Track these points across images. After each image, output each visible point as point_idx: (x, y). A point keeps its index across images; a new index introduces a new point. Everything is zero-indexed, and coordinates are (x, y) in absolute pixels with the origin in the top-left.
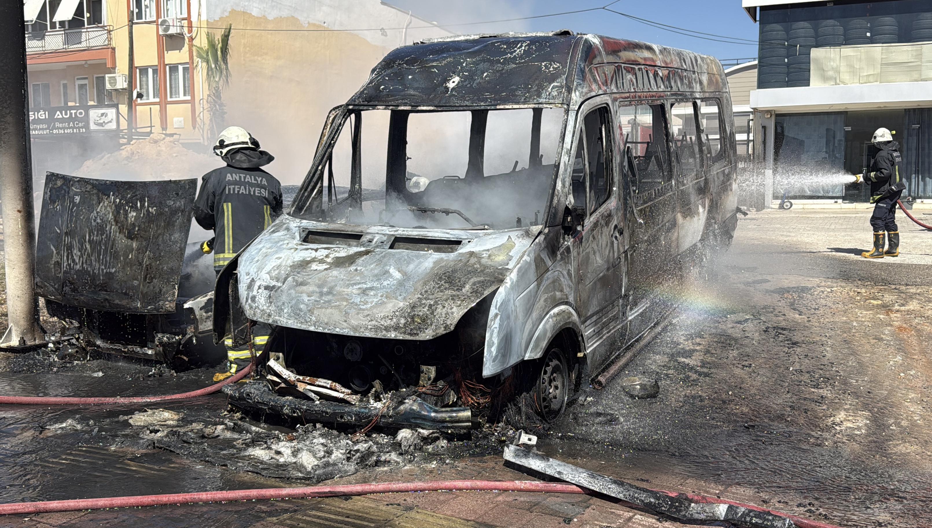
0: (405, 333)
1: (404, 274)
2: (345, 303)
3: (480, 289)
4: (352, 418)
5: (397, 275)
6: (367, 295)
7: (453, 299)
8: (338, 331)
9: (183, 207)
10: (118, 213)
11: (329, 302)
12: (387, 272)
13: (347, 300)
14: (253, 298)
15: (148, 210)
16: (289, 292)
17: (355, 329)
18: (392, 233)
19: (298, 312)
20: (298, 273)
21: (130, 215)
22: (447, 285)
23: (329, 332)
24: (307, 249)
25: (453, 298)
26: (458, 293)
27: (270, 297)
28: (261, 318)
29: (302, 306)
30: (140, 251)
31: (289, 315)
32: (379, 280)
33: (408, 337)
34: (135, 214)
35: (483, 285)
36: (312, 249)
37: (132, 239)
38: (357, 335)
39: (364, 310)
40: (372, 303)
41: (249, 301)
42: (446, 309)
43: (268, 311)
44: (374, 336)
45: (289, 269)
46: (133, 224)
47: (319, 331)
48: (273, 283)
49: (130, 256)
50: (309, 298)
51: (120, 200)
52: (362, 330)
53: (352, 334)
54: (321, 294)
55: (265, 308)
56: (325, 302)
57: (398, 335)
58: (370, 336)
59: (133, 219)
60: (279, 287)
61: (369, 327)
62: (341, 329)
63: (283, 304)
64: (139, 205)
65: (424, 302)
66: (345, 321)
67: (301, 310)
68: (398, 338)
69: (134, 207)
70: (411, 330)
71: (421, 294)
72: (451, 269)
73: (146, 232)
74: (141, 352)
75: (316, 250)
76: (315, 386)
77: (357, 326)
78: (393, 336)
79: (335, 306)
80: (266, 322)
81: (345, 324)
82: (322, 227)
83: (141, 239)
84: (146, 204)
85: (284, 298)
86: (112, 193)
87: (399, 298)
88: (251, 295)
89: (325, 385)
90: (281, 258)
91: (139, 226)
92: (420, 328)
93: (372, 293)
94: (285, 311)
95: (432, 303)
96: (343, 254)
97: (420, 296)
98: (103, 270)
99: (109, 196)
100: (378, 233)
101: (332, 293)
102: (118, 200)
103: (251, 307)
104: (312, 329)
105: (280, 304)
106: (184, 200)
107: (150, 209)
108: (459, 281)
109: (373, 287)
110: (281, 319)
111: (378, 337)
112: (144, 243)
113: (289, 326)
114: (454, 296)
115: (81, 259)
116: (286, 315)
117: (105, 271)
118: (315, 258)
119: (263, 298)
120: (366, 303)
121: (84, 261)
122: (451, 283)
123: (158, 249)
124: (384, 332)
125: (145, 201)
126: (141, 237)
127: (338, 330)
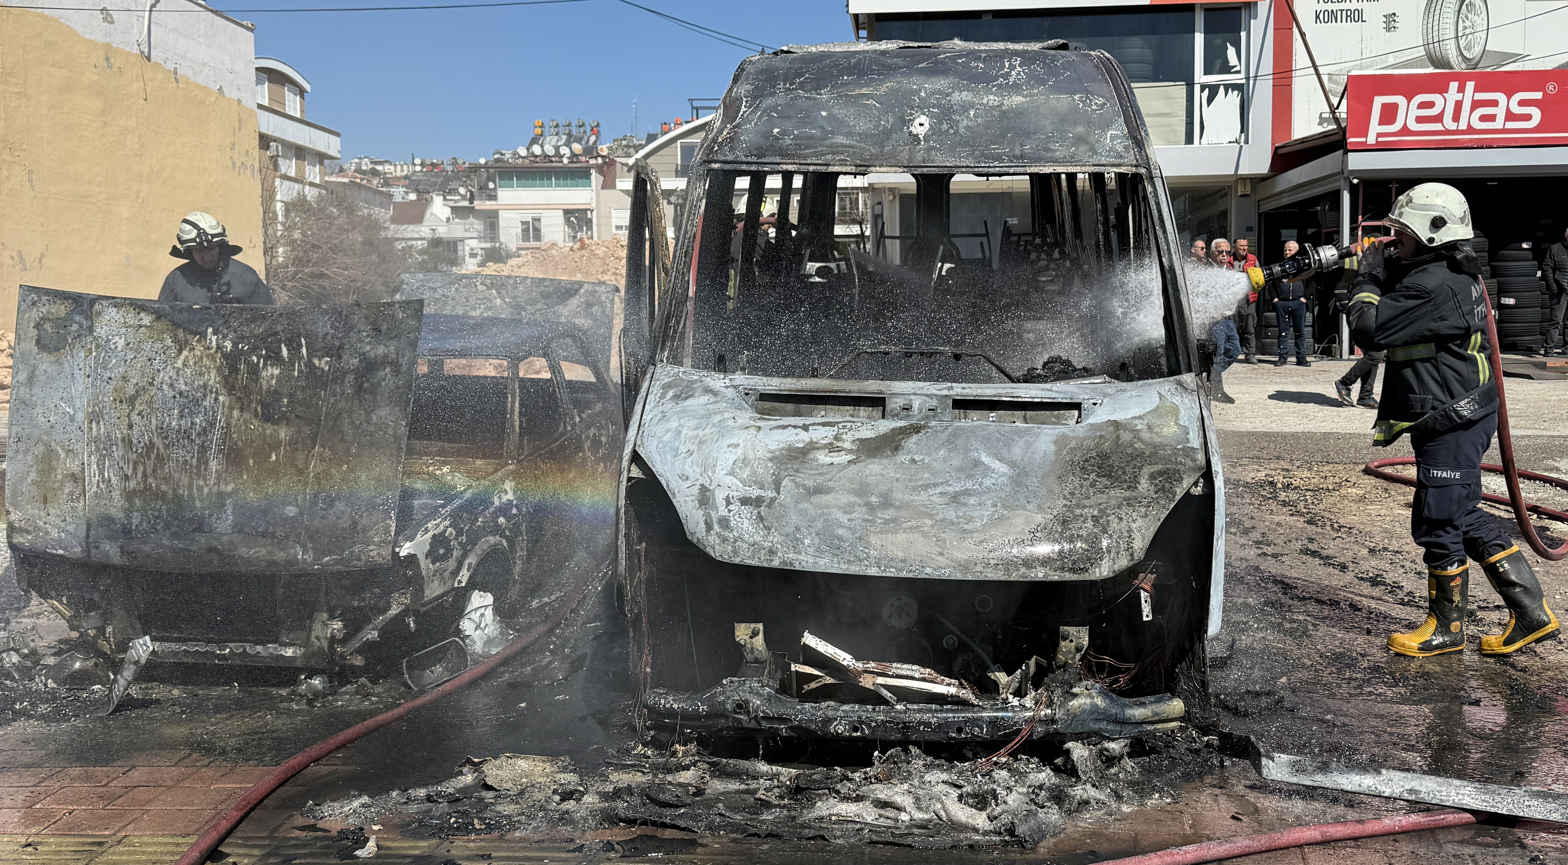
0: (1062, 569)
1: (1012, 464)
2: (929, 522)
3: (1167, 485)
4: (982, 729)
5: (1002, 468)
6: (965, 504)
7: (1129, 505)
8: (929, 572)
9: (394, 356)
10: (234, 370)
11: (894, 520)
12: (977, 463)
13: (930, 516)
14: (724, 523)
15: (309, 364)
16: (801, 506)
17: (964, 566)
18: (945, 392)
19: (836, 542)
20: (797, 471)
21: (264, 374)
22: (1105, 481)
23: (910, 575)
24: (785, 427)
25: (1129, 502)
26: (1134, 494)
27: (760, 518)
28: (753, 557)
29: (840, 532)
30: (299, 446)
31: (819, 550)
32: (970, 476)
33: (1068, 576)
34: (276, 372)
35: (1170, 478)
36: (795, 427)
37: (276, 422)
38: (970, 578)
39: (971, 532)
40: (982, 518)
41: (716, 527)
42: (1125, 522)
43: (767, 544)
44: (1003, 578)
45: (770, 465)
46: (276, 391)
47: (888, 575)
48: (755, 492)
49: (274, 458)
50: (849, 516)
51: (235, 345)
52: (979, 568)
53: (959, 576)
54: (871, 508)
55: (758, 538)
56: (886, 522)
57: (1051, 573)
58: (995, 578)
59: (274, 382)
60: (773, 500)
61: (992, 562)
62: (935, 569)
63: (797, 529)
64: (285, 352)
65: (1078, 512)
66: (942, 554)
67: (841, 539)
68: (1050, 578)
69: (274, 357)
70: (1074, 562)
71: (1065, 498)
72: (1094, 454)
73: (308, 407)
74: (264, 654)
75: (805, 428)
76: (892, 676)
77: (968, 561)
78: (1041, 575)
79: (911, 528)
80: (765, 565)
81: (940, 558)
82: (788, 387)
83: (297, 421)
84: (304, 350)
85: (795, 518)
86: (210, 330)
87: (1029, 507)
88: (714, 516)
89: (909, 673)
90: (737, 446)
91: (291, 396)
92: (1089, 559)
93: (972, 502)
94: (807, 542)
95: (1095, 513)
96: (867, 433)
97: (1065, 502)
98: (200, 489)
99: (203, 335)
100: (915, 394)
101: (891, 505)
102: (228, 345)
103: (725, 540)
104: (873, 571)
105: (790, 529)
106: (394, 342)
107: (316, 362)
108: (1124, 473)
109: (967, 490)
110: (800, 557)
111: (1012, 579)
112: (307, 430)
113: (822, 569)
114: (1129, 499)
115: (141, 469)
116: (811, 550)
117: (206, 490)
118: (811, 442)
119: (746, 522)
120: (970, 520)
121: (149, 471)
122: (1109, 476)
123: (342, 440)
124: (1023, 570)
125: (300, 345)
126: (297, 416)
127: (928, 570)
